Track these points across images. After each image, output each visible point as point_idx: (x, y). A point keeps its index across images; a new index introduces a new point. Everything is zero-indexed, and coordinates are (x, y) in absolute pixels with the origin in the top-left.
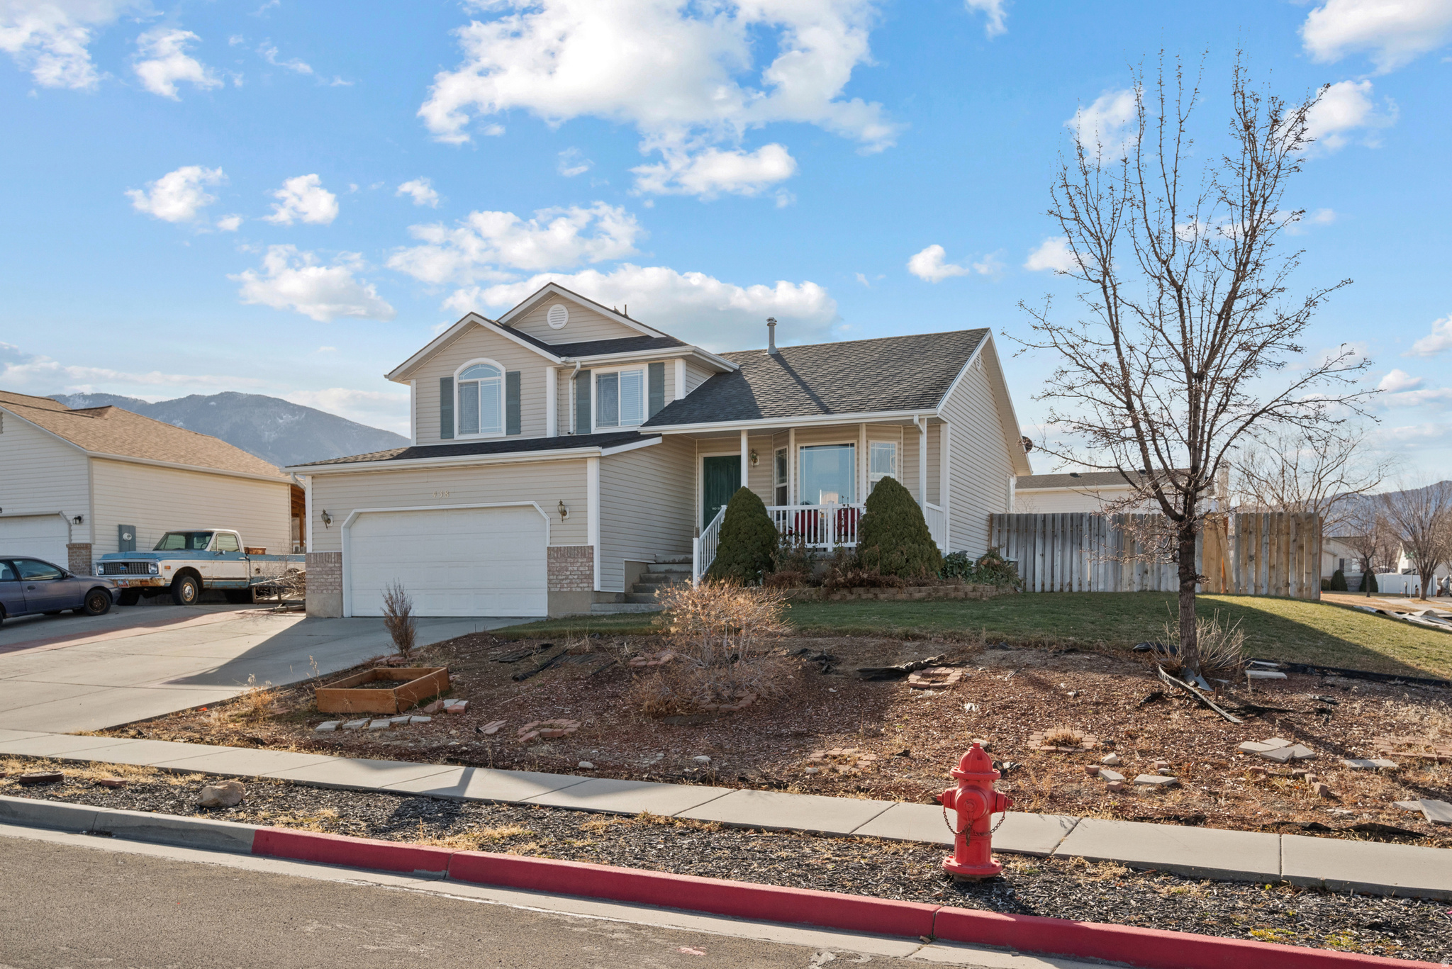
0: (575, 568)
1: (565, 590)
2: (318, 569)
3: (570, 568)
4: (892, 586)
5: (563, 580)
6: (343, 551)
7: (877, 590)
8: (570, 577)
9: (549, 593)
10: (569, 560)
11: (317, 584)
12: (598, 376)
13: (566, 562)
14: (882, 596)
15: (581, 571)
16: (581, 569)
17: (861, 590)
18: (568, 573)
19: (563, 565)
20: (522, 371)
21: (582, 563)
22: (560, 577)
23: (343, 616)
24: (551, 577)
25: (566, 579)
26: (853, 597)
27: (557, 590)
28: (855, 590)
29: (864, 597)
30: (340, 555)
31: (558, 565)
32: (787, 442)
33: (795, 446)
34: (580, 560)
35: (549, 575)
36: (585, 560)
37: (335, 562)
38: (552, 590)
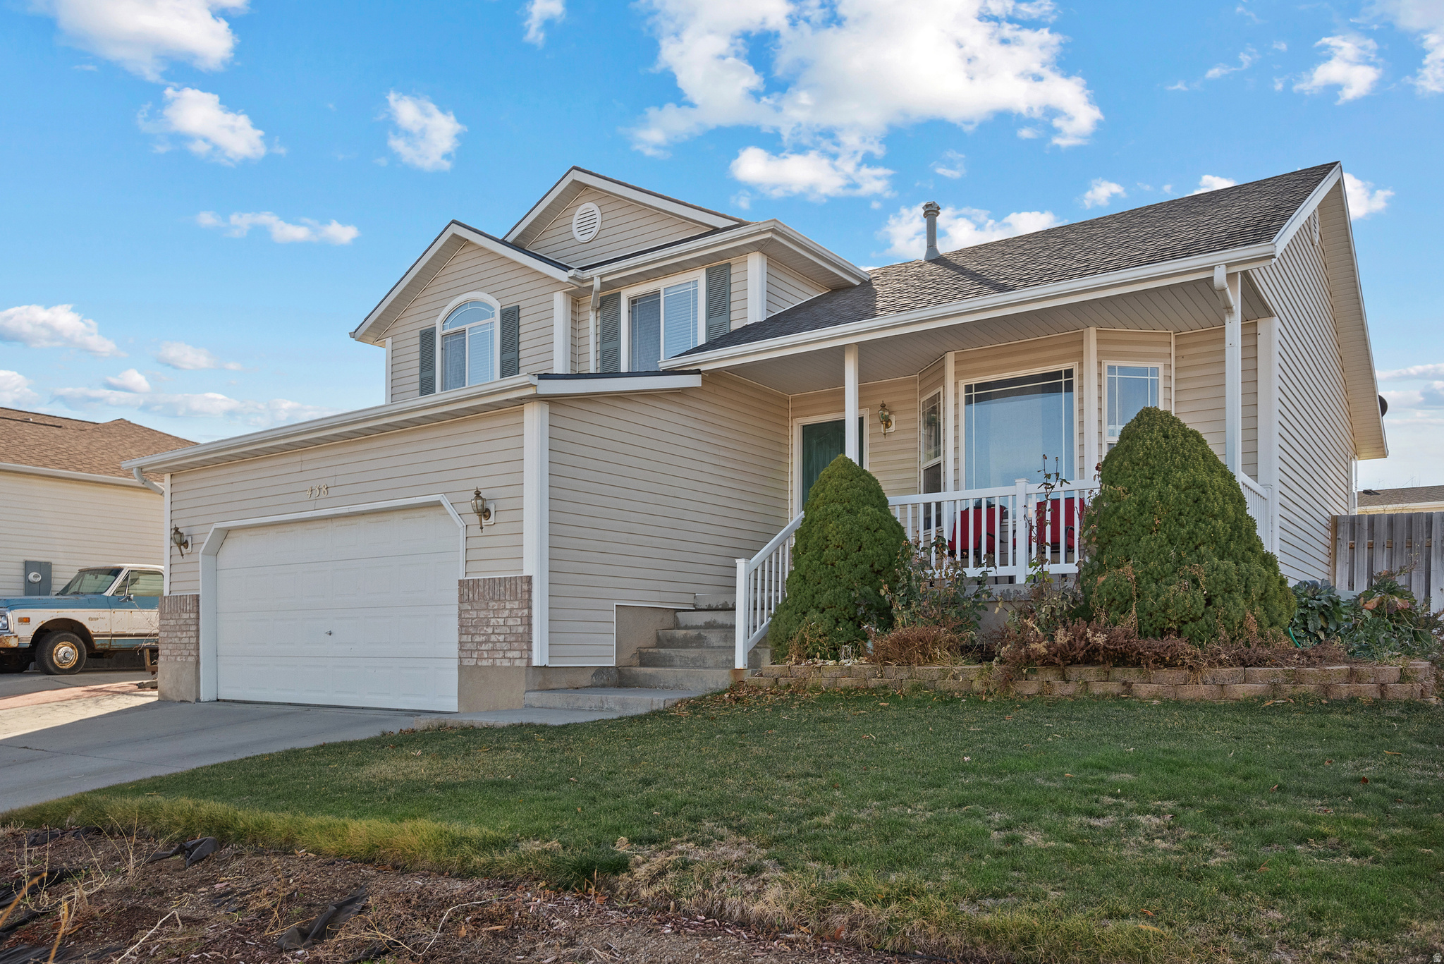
0: (501, 621)
1: (484, 663)
2: (172, 622)
3: (493, 621)
4: (1170, 665)
5: (481, 643)
6: (201, 593)
7: (1131, 674)
8: (493, 638)
9: (461, 668)
10: (491, 604)
11: (170, 646)
12: (633, 301)
13: (487, 609)
14: (1143, 690)
15: (510, 627)
16: (511, 622)
17: (1090, 672)
18: (490, 630)
19: (482, 614)
20: (522, 305)
21: (511, 610)
22: (478, 639)
23: (198, 700)
24: (465, 638)
25: (486, 642)
26: (1070, 689)
27: (473, 662)
28: (1074, 672)
29: (1098, 689)
30: (196, 598)
31: (474, 614)
32: (941, 381)
33: (956, 384)
34: (508, 606)
35: (461, 634)
36: (516, 604)
37: (190, 612)
38: (466, 662)
